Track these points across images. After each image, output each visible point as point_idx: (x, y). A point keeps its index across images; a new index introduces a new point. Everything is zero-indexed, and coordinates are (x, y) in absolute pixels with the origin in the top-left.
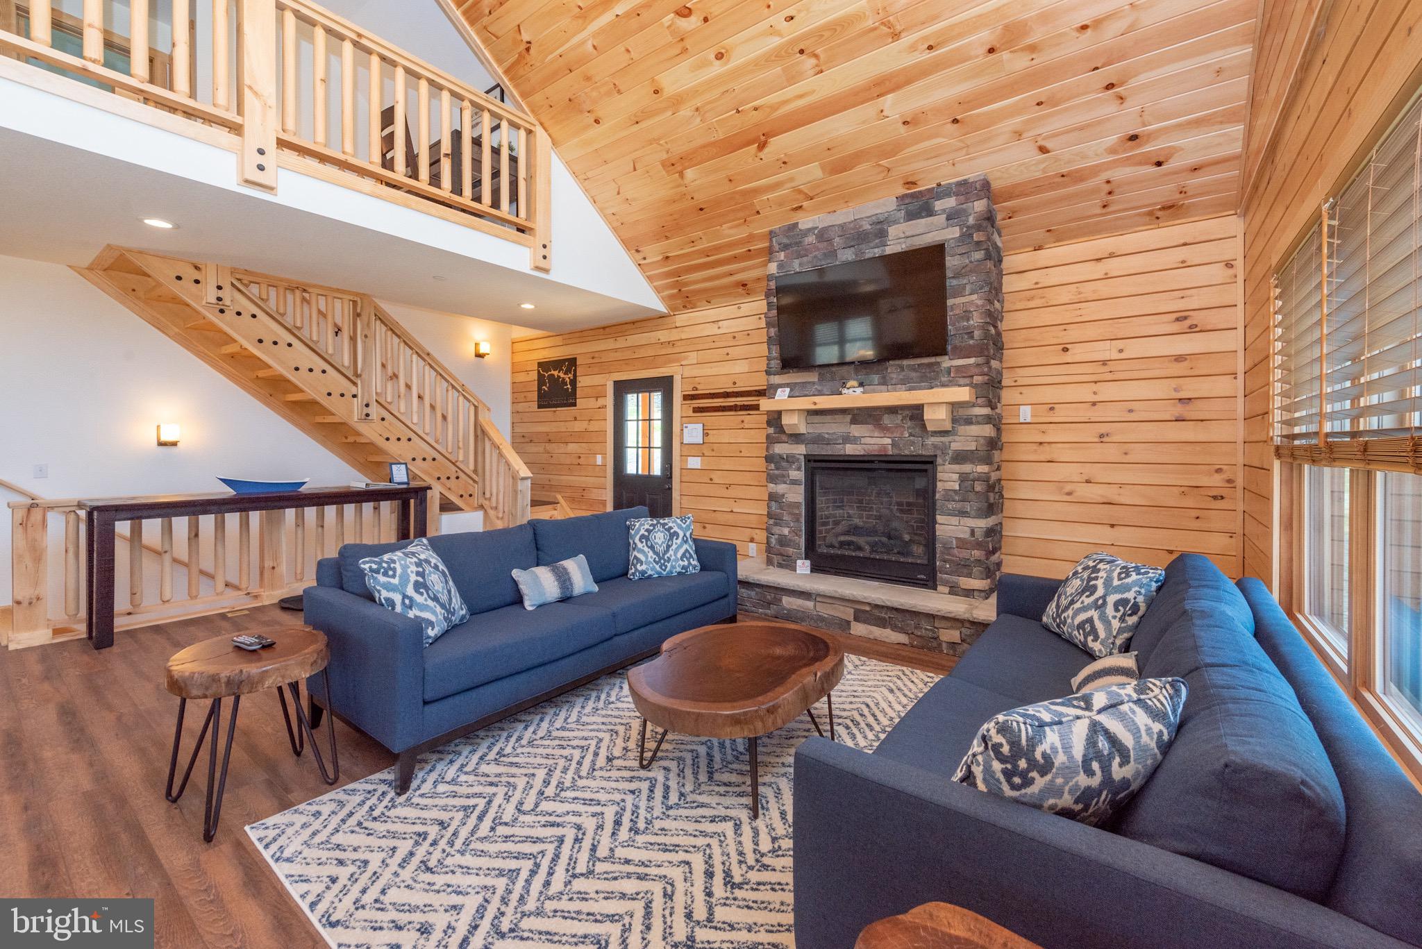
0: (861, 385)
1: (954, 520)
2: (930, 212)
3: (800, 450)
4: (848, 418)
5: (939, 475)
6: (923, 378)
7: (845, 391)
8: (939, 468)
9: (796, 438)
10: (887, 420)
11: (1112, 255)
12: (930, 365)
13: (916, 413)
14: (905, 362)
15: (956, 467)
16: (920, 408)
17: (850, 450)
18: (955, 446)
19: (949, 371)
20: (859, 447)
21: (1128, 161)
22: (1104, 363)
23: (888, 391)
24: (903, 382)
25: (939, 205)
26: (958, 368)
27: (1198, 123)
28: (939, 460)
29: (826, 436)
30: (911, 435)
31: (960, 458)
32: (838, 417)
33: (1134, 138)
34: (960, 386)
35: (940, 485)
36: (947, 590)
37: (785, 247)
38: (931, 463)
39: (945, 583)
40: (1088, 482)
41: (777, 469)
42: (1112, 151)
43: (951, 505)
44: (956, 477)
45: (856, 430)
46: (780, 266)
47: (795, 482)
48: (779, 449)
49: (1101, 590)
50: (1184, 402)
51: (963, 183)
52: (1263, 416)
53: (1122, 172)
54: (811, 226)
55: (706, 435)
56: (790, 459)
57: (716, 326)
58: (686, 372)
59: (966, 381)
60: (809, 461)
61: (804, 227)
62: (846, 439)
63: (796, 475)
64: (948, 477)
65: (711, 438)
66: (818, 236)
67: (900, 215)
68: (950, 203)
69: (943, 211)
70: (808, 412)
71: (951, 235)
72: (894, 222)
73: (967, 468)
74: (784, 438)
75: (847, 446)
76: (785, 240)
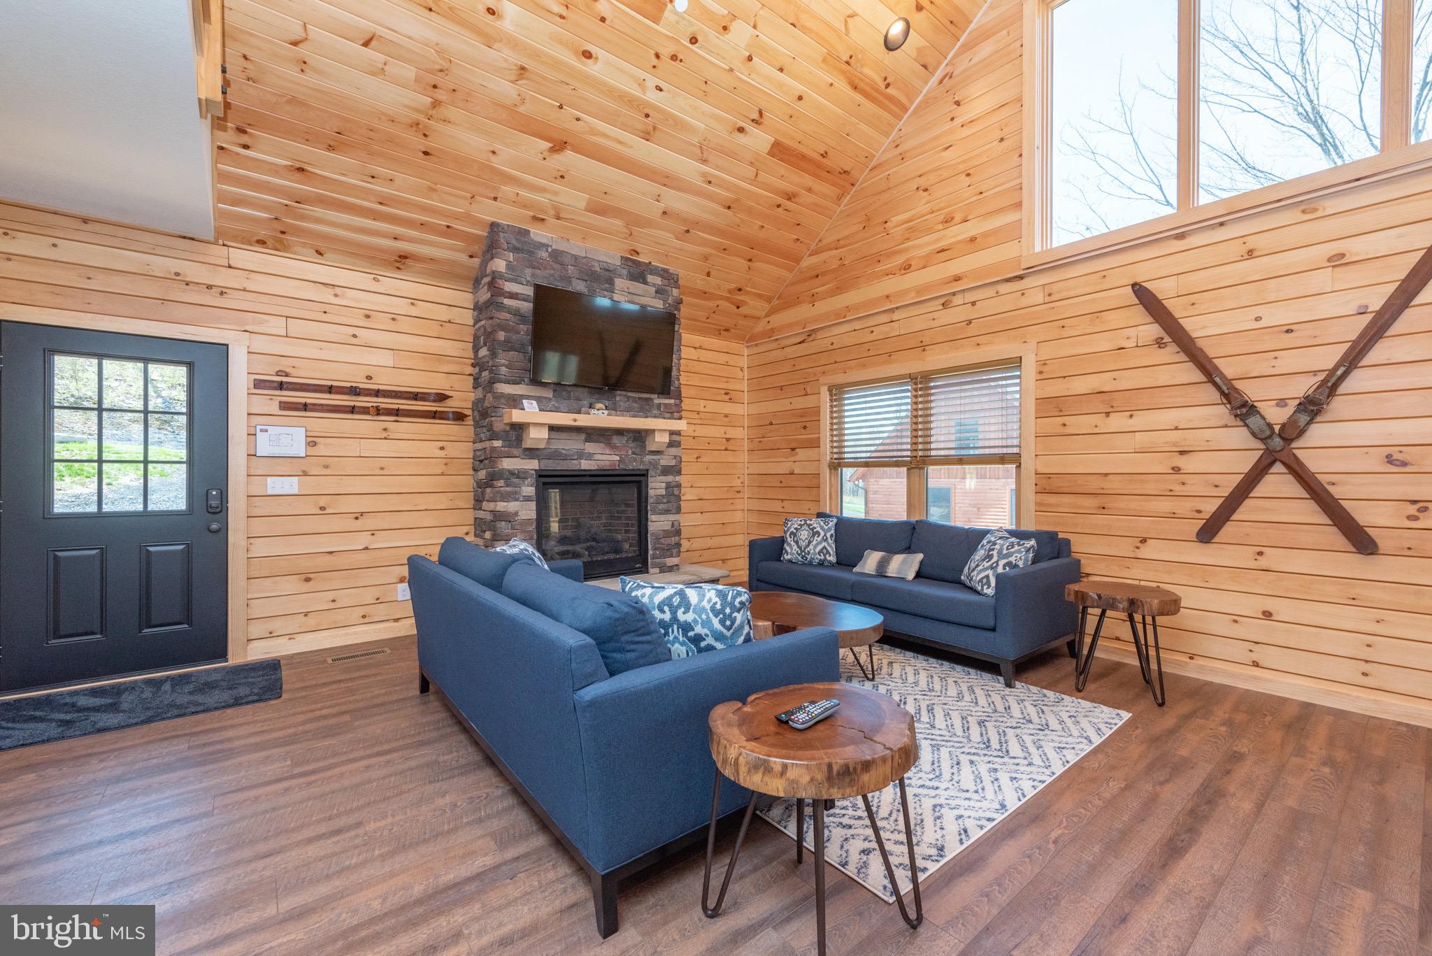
0: (607, 408)
1: (662, 517)
2: (645, 282)
3: (533, 465)
4: (583, 436)
5: (650, 485)
6: (644, 408)
7: (593, 410)
8: (650, 479)
9: (531, 453)
10: (616, 440)
11: (700, 348)
12: (647, 399)
13: (639, 437)
14: (630, 394)
15: (663, 478)
17: (585, 465)
18: (663, 462)
19: (659, 406)
20: (593, 462)
21: (727, 299)
24: (628, 410)
25: (650, 278)
26: (666, 405)
27: (760, 296)
28: (651, 473)
29: (564, 452)
30: (633, 453)
31: (667, 471)
32: (574, 435)
33: (740, 290)
34: (664, 418)
35: (651, 493)
36: (657, 570)
37: (515, 250)
38: (644, 475)
39: (654, 566)
40: (692, 487)
41: (507, 486)
42: (730, 291)
43: (661, 507)
44: (664, 485)
45: (590, 447)
46: (509, 266)
47: (527, 499)
48: (507, 464)
49: (822, 534)
50: (728, 440)
51: (666, 271)
52: (793, 449)
53: (724, 304)
54: (544, 241)
55: (312, 444)
56: (520, 475)
57: (330, 290)
58: (260, 344)
59: (669, 415)
60: (540, 476)
61: (538, 239)
62: (581, 455)
63: (529, 490)
64: (656, 486)
65: (321, 449)
66: (551, 255)
67: (625, 272)
68: (658, 280)
69: (654, 285)
70: (553, 428)
71: (657, 305)
72: (620, 276)
73: (670, 478)
74: (515, 451)
75: (583, 461)
76: (514, 242)
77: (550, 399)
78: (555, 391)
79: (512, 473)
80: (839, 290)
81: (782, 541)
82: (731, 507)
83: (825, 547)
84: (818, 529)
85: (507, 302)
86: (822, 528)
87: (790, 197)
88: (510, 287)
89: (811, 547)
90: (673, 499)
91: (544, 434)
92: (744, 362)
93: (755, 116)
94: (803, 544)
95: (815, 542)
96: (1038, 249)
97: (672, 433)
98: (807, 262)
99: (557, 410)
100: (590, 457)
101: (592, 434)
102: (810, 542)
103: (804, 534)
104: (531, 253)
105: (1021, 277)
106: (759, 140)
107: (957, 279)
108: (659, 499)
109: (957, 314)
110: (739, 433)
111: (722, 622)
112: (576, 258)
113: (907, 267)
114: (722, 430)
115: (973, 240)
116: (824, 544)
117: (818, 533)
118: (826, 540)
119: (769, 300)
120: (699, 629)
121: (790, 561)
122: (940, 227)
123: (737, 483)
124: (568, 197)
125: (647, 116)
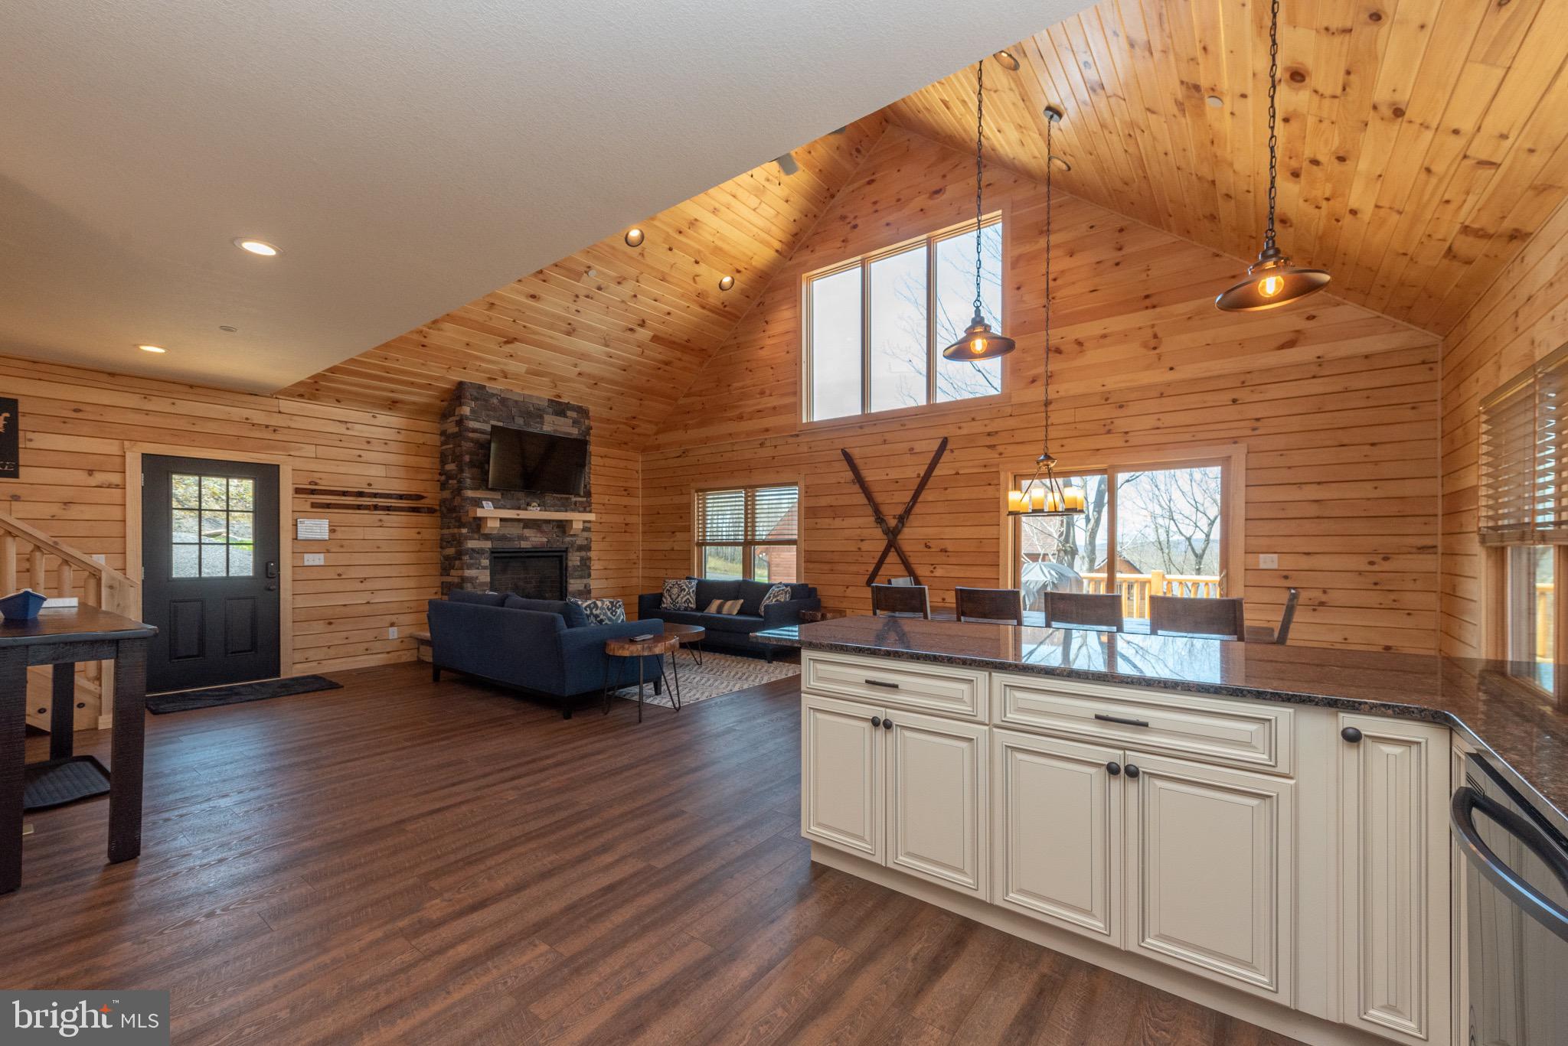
0: (539, 506)
1: (578, 581)
2: (565, 416)
3: (488, 545)
4: (522, 525)
5: (569, 558)
6: (563, 505)
7: (530, 508)
8: (570, 554)
9: (487, 537)
10: (545, 527)
11: (606, 456)
12: (567, 499)
13: (563, 526)
14: (555, 496)
15: (578, 553)
16: (571, 521)
17: (524, 545)
18: (578, 543)
19: (576, 502)
20: (528, 543)
21: (625, 423)
22: (604, 505)
23: (546, 511)
24: (554, 507)
25: (569, 413)
26: (580, 503)
27: (650, 422)
28: (570, 550)
29: (510, 536)
30: (557, 537)
31: (581, 548)
33: (634, 418)
34: (579, 512)
35: (570, 564)
37: (476, 399)
40: (598, 559)
41: (470, 559)
42: (627, 419)
43: (576, 573)
44: (579, 558)
45: (527, 532)
46: (472, 411)
47: (485, 568)
48: (471, 544)
49: (688, 590)
50: (627, 524)
51: (581, 407)
52: (673, 533)
53: (622, 427)
54: (495, 392)
55: (332, 531)
56: (480, 552)
57: (344, 426)
58: (300, 464)
59: (581, 509)
60: (492, 552)
61: (490, 391)
62: (521, 538)
63: (486, 562)
64: (574, 559)
65: (339, 535)
66: (500, 402)
67: (550, 410)
68: (574, 415)
69: (572, 418)
70: (502, 520)
71: (574, 432)
72: (548, 414)
73: (583, 554)
74: (476, 536)
75: (522, 542)
76: (475, 394)
77: (499, 500)
78: (502, 494)
79: (473, 550)
80: (702, 424)
81: (662, 595)
82: (629, 575)
83: (688, 599)
84: (685, 587)
85: (471, 435)
86: (687, 586)
87: (667, 363)
88: (472, 424)
89: (680, 599)
90: (585, 565)
91: (497, 524)
92: (639, 467)
93: (641, 323)
94: (674, 597)
95: (682, 596)
96: (804, 420)
97: (584, 522)
98: (682, 401)
99: (504, 507)
100: (526, 539)
101: (528, 524)
102: (679, 596)
103: (675, 591)
104: (486, 401)
105: (797, 436)
106: (644, 334)
107: (767, 430)
108: (575, 568)
109: (767, 452)
110: (637, 520)
111: (612, 613)
112: (516, 402)
113: (740, 418)
114: (622, 517)
115: (774, 408)
116: (688, 596)
117: (684, 590)
118: (689, 594)
119: (657, 424)
120: (602, 617)
121: (666, 608)
122: (758, 396)
123: (634, 556)
124: (514, 366)
125: (570, 324)
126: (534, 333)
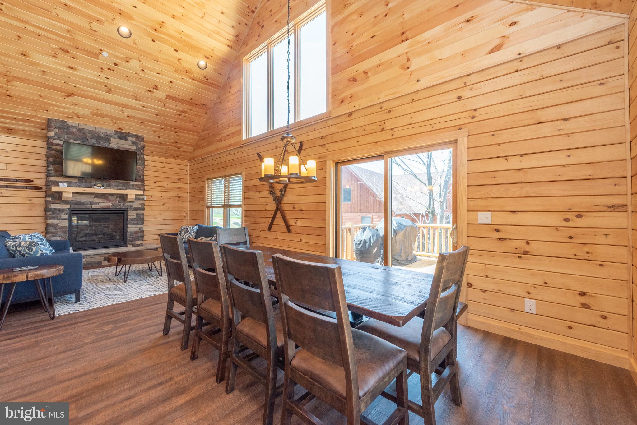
0: (103, 186)
1: (134, 226)
2: (126, 139)
3: (68, 206)
4: (93, 196)
5: (128, 214)
6: (124, 186)
7: (95, 187)
8: (129, 212)
9: (66, 202)
10: (110, 197)
11: (165, 163)
12: (127, 183)
13: (122, 197)
14: (117, 181)
15: (135, 212)
16: (127, 195)
17: (94, 207)
18: (134, 206)
19: (133, 185)
20: (98, 206)
21: (172, 145)
22: (164, 187)
23: (111, 189)
24: (116, 186)
25: (129, 138)
26: (136, 185)
27: (187, 145)
28: (129, 210)
29: (83, 202)
30: (119, 202)
31: (136, 209)
32: (89, 196)
33: (177, 142)
34: (136, 190)
35: (129, 217)
36: (131, 246)
37: (59, 128)
38: (126, 210)
39: (130, 244)
41: (53, 214)
42: (172, 143)
43: (134, 222)
44: (135, 214)
45: (97, 200)
46: (56, 134)
47: (64, 219)
48: (53, 206)
49: (190, 231)
50: (179, 197)
51: (138, 135)
53: (171, 147)
54: (74, 125)
56: (60, 210)
59: (138, 188)
60: (72, 211)
61: (70, 124)
63: (65, 216)
64: (132, 215)
66: (77, 130)
67: (116, 136)
68: (133, 139)
69: (131, 141)
70: (73, 193)
71: (133, 148)
72: (113, 138)
73: (138, 212)
74: (58, 202)
75: (93, 205)
76: (59, 125)
77: (76, 183)
78: (79, 180)
79: (56, 209)
80: (208, 145)
82: (181, 223)
83: (189, 236)
84: (189, 230)
85: (54, 147)
87: (184, 112)
88: (56, 142)
89: (184, 236)
90: (140, 219)
91: (70, 195)
92: (188, 168)
93: (155, 87)
94: (182, 235)
95: (186, 234)
96: (244, 138)
97: (136, 195)
98: (202, 134)
99: (80, 186)
100: (96, 203)
101: (97, 195)
102: (184, 234)
103: (183, 232)
104: (68, 129)
105: (242, 147)
106: (160, 94)
107: (230, 145)
108: (132, 219)
109: (231, 157)
110: (186, 195)
112: (90, 131)
113: (221, 140)
114: (177, 194)
115: (233, 133)
118: (190, 233)
119: (193, 146)
122: (227, 127)
123: (185, 214)
124: (79, 110)
125: (106, 86)
126: (83, 90)
